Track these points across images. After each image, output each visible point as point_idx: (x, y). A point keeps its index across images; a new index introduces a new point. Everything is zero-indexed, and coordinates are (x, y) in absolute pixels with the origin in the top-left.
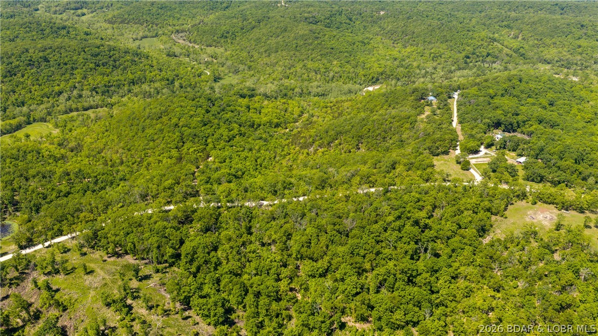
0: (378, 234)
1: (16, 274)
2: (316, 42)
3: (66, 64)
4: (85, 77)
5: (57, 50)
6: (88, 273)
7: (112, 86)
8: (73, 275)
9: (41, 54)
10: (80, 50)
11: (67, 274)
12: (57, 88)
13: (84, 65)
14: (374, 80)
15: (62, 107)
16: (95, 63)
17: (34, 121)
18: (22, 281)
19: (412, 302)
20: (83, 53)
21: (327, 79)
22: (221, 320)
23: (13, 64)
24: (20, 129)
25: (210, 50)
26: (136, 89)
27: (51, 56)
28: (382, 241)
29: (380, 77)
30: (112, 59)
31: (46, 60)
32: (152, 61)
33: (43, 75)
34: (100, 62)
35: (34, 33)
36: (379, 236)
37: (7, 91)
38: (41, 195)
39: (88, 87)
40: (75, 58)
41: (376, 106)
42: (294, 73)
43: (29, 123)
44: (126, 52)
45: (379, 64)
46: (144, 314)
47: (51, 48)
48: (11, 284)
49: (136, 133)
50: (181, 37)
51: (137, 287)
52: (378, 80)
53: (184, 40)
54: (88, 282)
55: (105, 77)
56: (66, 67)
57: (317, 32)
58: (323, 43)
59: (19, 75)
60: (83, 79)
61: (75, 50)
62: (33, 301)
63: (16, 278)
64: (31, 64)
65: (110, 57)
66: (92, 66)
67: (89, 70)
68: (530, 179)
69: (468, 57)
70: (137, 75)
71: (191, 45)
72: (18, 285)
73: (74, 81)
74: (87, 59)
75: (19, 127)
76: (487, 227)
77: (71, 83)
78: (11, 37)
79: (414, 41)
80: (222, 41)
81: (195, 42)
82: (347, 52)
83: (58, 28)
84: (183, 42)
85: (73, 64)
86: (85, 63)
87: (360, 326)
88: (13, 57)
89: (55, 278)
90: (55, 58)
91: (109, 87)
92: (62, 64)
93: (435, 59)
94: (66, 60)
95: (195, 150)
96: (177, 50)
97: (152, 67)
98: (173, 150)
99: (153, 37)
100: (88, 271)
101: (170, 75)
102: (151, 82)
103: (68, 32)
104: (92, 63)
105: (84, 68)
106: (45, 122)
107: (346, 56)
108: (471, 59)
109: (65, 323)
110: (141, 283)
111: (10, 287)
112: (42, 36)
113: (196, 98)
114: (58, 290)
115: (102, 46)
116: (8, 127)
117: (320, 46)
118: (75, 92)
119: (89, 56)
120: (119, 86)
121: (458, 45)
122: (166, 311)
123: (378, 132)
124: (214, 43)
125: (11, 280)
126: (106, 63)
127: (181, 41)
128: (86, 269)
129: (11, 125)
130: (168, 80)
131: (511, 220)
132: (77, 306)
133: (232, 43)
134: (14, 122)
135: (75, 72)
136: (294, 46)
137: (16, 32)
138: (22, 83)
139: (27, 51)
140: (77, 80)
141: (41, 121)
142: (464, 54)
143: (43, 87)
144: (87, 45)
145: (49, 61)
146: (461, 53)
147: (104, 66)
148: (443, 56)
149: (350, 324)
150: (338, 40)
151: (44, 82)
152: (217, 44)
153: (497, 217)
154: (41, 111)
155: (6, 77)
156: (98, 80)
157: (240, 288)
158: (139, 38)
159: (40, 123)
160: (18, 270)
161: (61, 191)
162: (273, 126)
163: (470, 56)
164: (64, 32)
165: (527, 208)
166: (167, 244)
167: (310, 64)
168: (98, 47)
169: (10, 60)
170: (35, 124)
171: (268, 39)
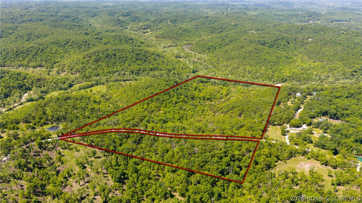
0: (207, 158)
1: (52, 146)
2: (256, 55)
3: (123, 58)
4: (130, 65)
5: (121, 51)
6: (77, 151)
7: (141, 70)
8: (71, 151)
9: (113, 52)
10: (131, 51)
11: (69, 150)
12: (115, 69)
13: (131, 59)
14: (284, 80)
15: (113, 79)
16: (137, 58)
17: (100, 84)
18: (53, 150)
19: (207, 192)
20: (132, 53)
21: (255, 77)
22: (117, 180)
23: (99, 56)
24: (92, 87)
25: (199, 56)
26: (152, 73)
27: (117, 53)
28: (209, 162)
29: (288, 79)
30: (145, 57)
31: (115, 55)
32: (164, 60)
33: (111, 62)
34: (139, 58)
35: (117, 41)
36: (208, 159)
37: (93, 68)
38: (76, 116)
39: (130, 70)
40: (128, 55)
41: (266, 95)
42: (237, 72)
43: (97, 85)
44: (152, 54)
45: (290, 71)
46: (89, 171)
47: (118, 49)
48: (49, 150)
49: (134, 95)
50: (188, 47)
51: (93, 160)
52: (287, 80)
53: (189, 49)
54: (75, 154)
55: (139, 66)
56: (122, 59)
57: (259, 49)
58: (260, 56)
59: (101, 61)
60: (128, 66)
61: (129, 51)
62: (54, 158)
63: (52, 148)
64: (108, 56)
65: (144, 56)
66: (134, 60)
67: (132, 62)
68: (317, 146)
69: (356, 72)
70: (154, 66)
71: (191, 52)
72: (51, 151)
73: (124, 66)
74: (133, 56)
75: (92, 86)
76: (272, 166)
77: (122, 68)
78: (106, 43)
79: (322, 59)
80: (207, 51)
81: (193, 51)
82: (273, 62)
83: (129, 39)
84: (188, 50)
85: (126, 58)
86: (132, 58)
87: (180, 198)
88: (100, 53)
89: (65, 151)
90: (119, 54)
91: (139, 71)
92: (121, 58)
93: (331, 71)
94: (124, 56)
95: (155, 106)
96: (182, 54)
97: (164, 62)
98: (145, 105)
99: (175, 46)
100: (77, 150)
101: (170, 67)
102: (160, 70)
103: (133, 42)
104: (135, 58)
105: (130, 60)
106: (104, 85)
107: (271, 65)
108: (358, 73)
109: (61, 169)
110: (95, 159)
111: (48, 151)
112: (120, 43)
113: (169, 81)
114: (64, 155)
115: (142, 50)
116: (87, 86)
117: (258, 58)
118: (123, 72)
119: (135, 55)
120: (144, 71)
121: (351, 63)
122: (98, 172)
123: (252, 109)
124: (202, 52)
125: (49, 148)
126: (142, 59)
127: (187, 50)
128: (76, 149)
129: (88, 85)
130: (168, 70)
131: (288, 165)
132: (68, 163)
133: (212, 53)
134: (90, 83)
135: (126, 62)
136: (243, 57)
137: (109, 40)
138: (101, 65)
139: (108, 50)
140: (126, 66)
141: (102, 84)
142: (353, 69)
143: (109, 68)
144: (135, 49)
145: (116, 56)
146: (351, 68)
147: (140, 60)
148: (337, 69)
149: (176, 196)
150: (271, 55)
151: (111, 66)
152: (203, 52)
153: (281, 162)
154: (104, 79)
155: (95, 62)
156: (135, 67)
157: (133, 169)
158: (167, 46)
159: (102, 85)
160: (53, 145)
161: (85, 116)
162: (206, 99)
163: (358, 71)
164: (130, 41)
165: (303, 160)
166: (112, 145)
167: (248, 68)
168: (140, 51)
169: (99, 54)
170: (99, 85)
171: (231, 52)
